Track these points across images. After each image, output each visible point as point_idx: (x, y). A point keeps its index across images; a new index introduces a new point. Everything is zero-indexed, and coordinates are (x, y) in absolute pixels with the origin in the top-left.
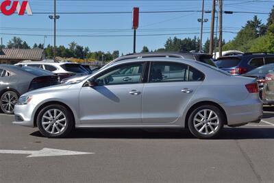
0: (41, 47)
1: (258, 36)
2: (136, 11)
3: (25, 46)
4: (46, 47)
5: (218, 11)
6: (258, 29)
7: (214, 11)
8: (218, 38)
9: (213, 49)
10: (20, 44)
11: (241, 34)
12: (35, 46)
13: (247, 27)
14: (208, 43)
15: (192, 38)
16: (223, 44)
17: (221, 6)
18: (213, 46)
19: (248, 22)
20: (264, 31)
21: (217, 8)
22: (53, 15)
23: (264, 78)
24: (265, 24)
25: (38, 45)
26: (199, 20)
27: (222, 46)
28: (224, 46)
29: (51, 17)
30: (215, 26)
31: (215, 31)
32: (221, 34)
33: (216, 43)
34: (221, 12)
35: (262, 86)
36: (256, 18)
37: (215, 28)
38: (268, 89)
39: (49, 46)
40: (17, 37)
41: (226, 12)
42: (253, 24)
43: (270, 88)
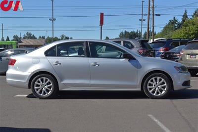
0: (43, 38)
1: (176, 29)
2: (102, 15)
3: (34, 38)
4: (46, 37)
5: (152, 14)
6: (176, 25)
7: (149, 14)
8: (152, 31)
9: (148, 38)
10: (30, 36)
11: (166, 28)
12: (40, 37)
13: (169, 24)
14: (145, 34)
15: (136, 31)
16: (155, 34)
17: (153, 11)
18: (149, 36)
19: (170, 21)
20: (180, 26)
21: (151, 13)
22: (52, 18)
23: (179, 53)
24: (180, 22)
25: (42, 37)
26: (140, 20)
27: (155, 35)
28: (155, 36)
29: (50, 20)
30: (150, 23)
31: (150, 26)
32: (153, 28)
33: (150, 34)
34: (153, 15)
35: (178, 58)
36: (175, 18)
37: (150, 25)
38: (181, 59)
39: (48, 37)
40: (29, 32)
41: (156, 15)
42: (173, 22)
43: (183, 59)
